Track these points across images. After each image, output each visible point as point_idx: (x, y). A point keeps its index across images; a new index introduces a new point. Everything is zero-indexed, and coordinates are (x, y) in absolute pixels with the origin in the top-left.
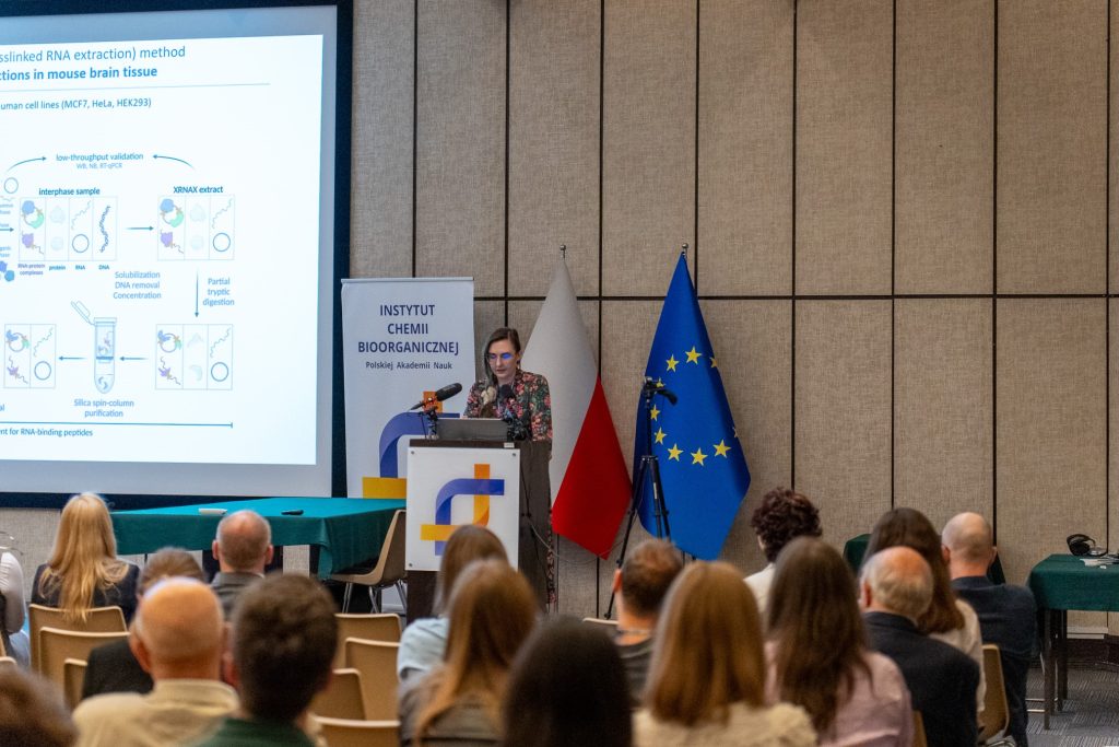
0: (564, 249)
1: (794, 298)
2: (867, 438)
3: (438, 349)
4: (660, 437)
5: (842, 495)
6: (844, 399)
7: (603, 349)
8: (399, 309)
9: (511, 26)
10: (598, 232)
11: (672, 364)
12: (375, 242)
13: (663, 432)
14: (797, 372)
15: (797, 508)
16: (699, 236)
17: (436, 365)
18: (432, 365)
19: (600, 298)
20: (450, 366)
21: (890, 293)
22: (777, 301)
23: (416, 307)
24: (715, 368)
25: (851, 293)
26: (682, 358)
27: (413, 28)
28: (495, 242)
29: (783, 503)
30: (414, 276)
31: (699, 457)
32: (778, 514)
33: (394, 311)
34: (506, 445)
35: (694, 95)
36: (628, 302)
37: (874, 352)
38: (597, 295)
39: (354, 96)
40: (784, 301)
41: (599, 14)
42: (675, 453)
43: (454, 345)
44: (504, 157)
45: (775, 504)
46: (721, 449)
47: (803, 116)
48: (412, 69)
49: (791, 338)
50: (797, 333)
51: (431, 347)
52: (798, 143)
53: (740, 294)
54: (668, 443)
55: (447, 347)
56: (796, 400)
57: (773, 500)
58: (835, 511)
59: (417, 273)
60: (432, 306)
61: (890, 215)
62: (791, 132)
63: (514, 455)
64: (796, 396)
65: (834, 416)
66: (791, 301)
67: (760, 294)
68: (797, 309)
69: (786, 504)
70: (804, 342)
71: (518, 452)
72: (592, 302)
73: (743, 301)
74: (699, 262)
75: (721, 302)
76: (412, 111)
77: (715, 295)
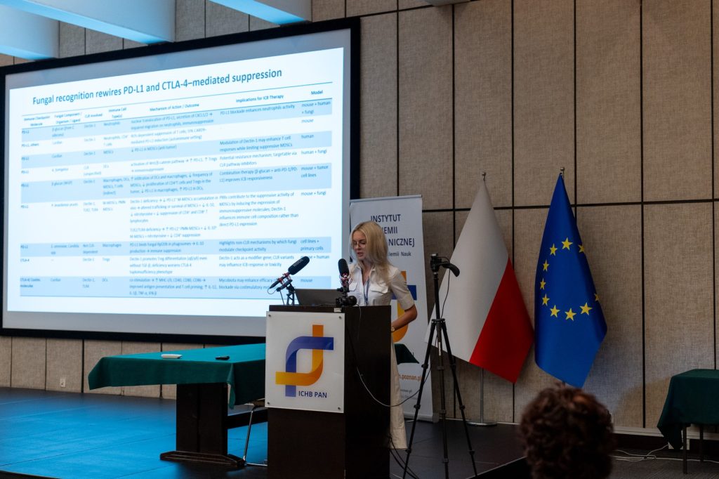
0: (484, 175)
1: (643, 203)
2: (696, 301)
3: (403, 243)
4: (545, 300)
5: (677, 341)
6: (679, 273)
7: (516, 242)
8: (381, 218)
9: (456, 31)
10: (511, 164)
11: (553, 250)
12: (375, 177)
13: (547, 297)
14: (645, 255)
15: (575, 414)
16: (578, 163)
17: (402, 254)
18: (400, 254)
19: (513, 208)
20: (410, 254)
21: (711, 198)
22: (631, 206)
23: (391, 216)
24: (582, 252)
25: (683, 199)
26: (559, 245)
27: (396, 39)
28: (447, 173)
29: (556, 409)
30: (398, 195)
31: (570, 315)
32: (548, 423)
33: (378, 220)
34: (336, 310)
35: (573, 68)
36: (531, 210)
37: (700, 240)
38: (511, 205)
39: (362, 86)
40: (636, 206)
41: (510, 19)
42: (555, 312)
43: (412, 240)
44: (452, 117)
45: (547, 409)
46: (586, 309)
47: (647, 76)
48: (396, 65)
49: (641, 231)
50: (645, 228)
51: (399, 242)
52: (644, 95)
53: (606, 202)
54: (551, 305)
55: (408, 242)
56: (645, 275)
57: (545, 402)
58: (673, 352)
59: (400, 193)
60: (399, 215)
61: (710, 142)
62: (639, 88)
63: (340, 317)
64: (645, 271)
65: (672, 285)
66: (640, 206)
67: (619, 202)
68: (644, 211)
69: (562, 408)
70: (650, 234)
71: (343, 315)
72: (507, 211)
73: (607, 207)
74: (578, 181)
75: (593, 208)
76: (396, 92)
77: (588, 203)
